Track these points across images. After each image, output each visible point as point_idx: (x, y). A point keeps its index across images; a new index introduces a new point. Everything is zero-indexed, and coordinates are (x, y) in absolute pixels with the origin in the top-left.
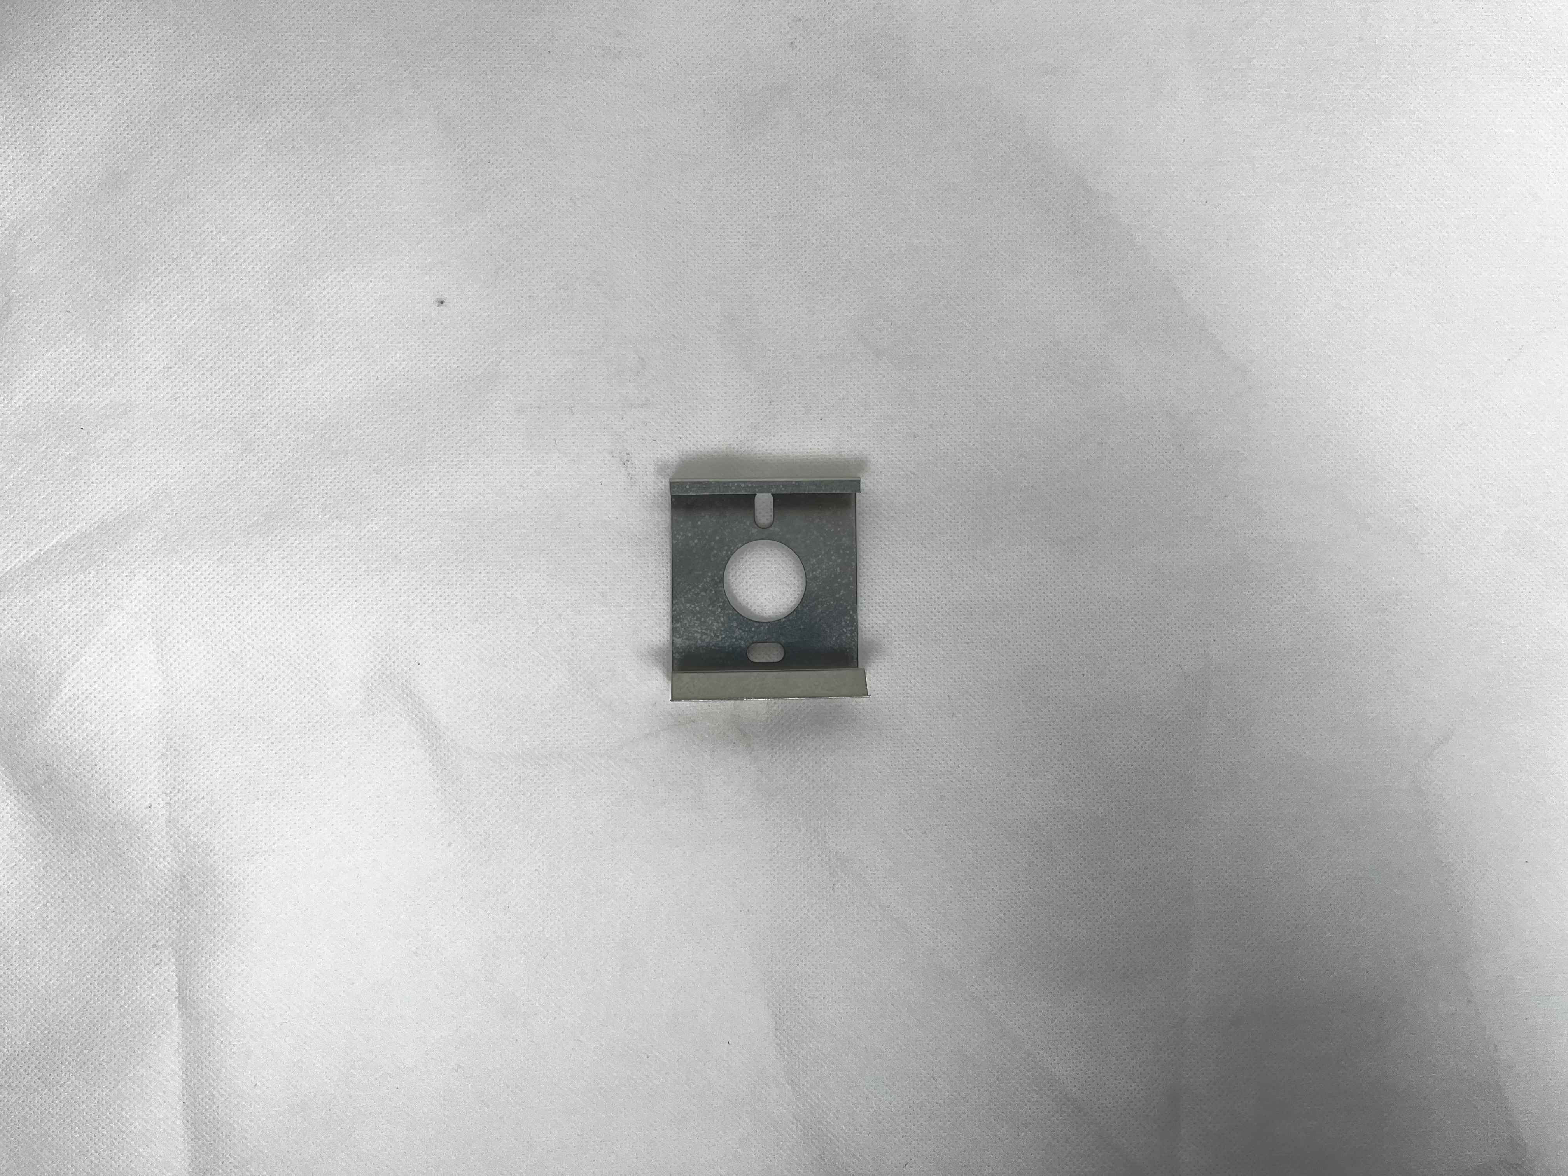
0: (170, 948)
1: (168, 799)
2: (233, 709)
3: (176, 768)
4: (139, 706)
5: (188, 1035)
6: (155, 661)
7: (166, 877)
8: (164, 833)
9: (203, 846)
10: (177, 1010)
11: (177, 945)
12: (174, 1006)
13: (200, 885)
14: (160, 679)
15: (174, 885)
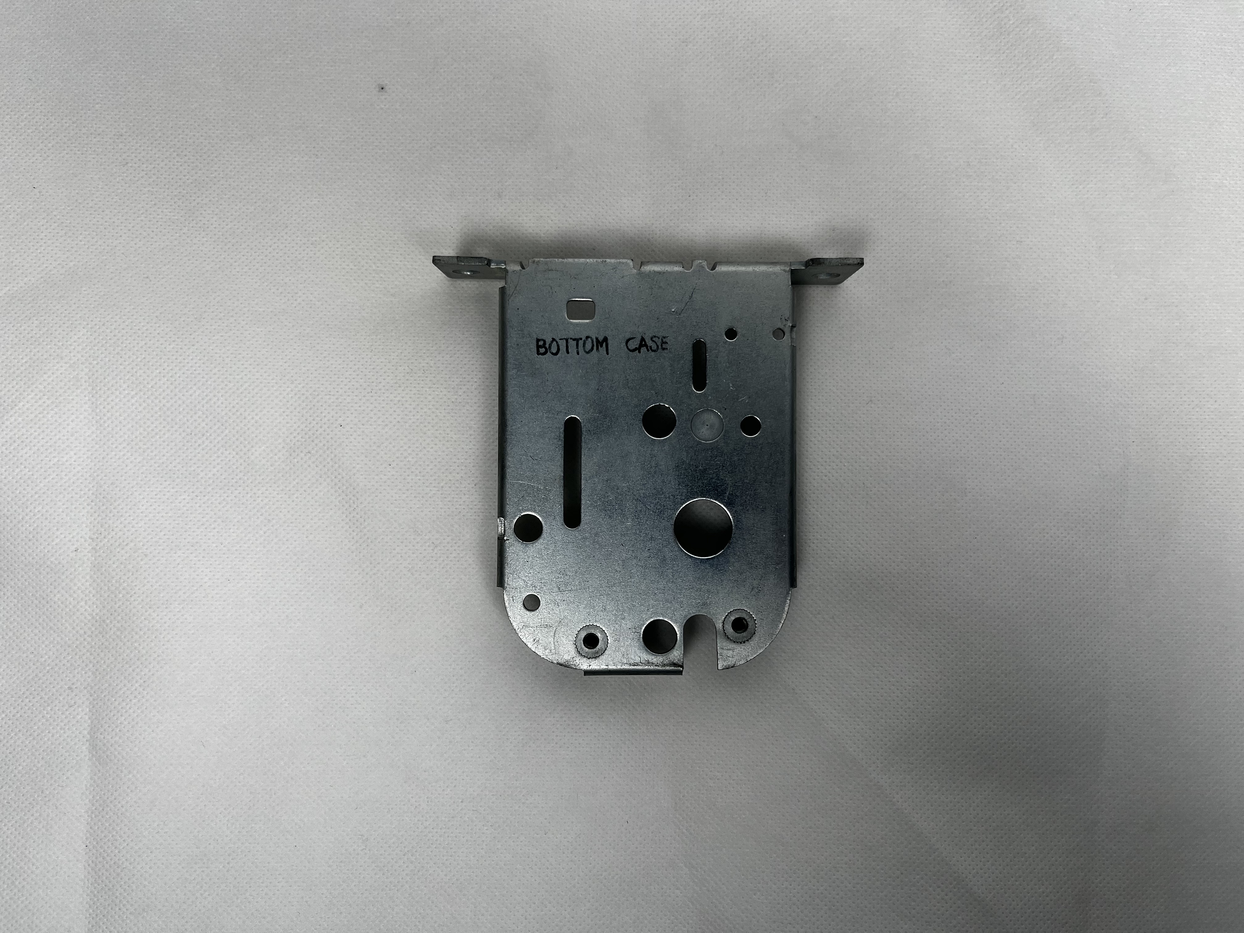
0: (85, 691)
1: (94, 544)
2: (161, 461)
3: (103, 515)
4: (72, 453)
5: (96, 778)
6: (90, 410)
7: (86, 621)
8: (88, 577)
9: (124, 592)
10: (87, 753)
11: (92, 688)
12: (84, 748)
13: (118, 630)
14: (94, 428)
15: (93, 629)
